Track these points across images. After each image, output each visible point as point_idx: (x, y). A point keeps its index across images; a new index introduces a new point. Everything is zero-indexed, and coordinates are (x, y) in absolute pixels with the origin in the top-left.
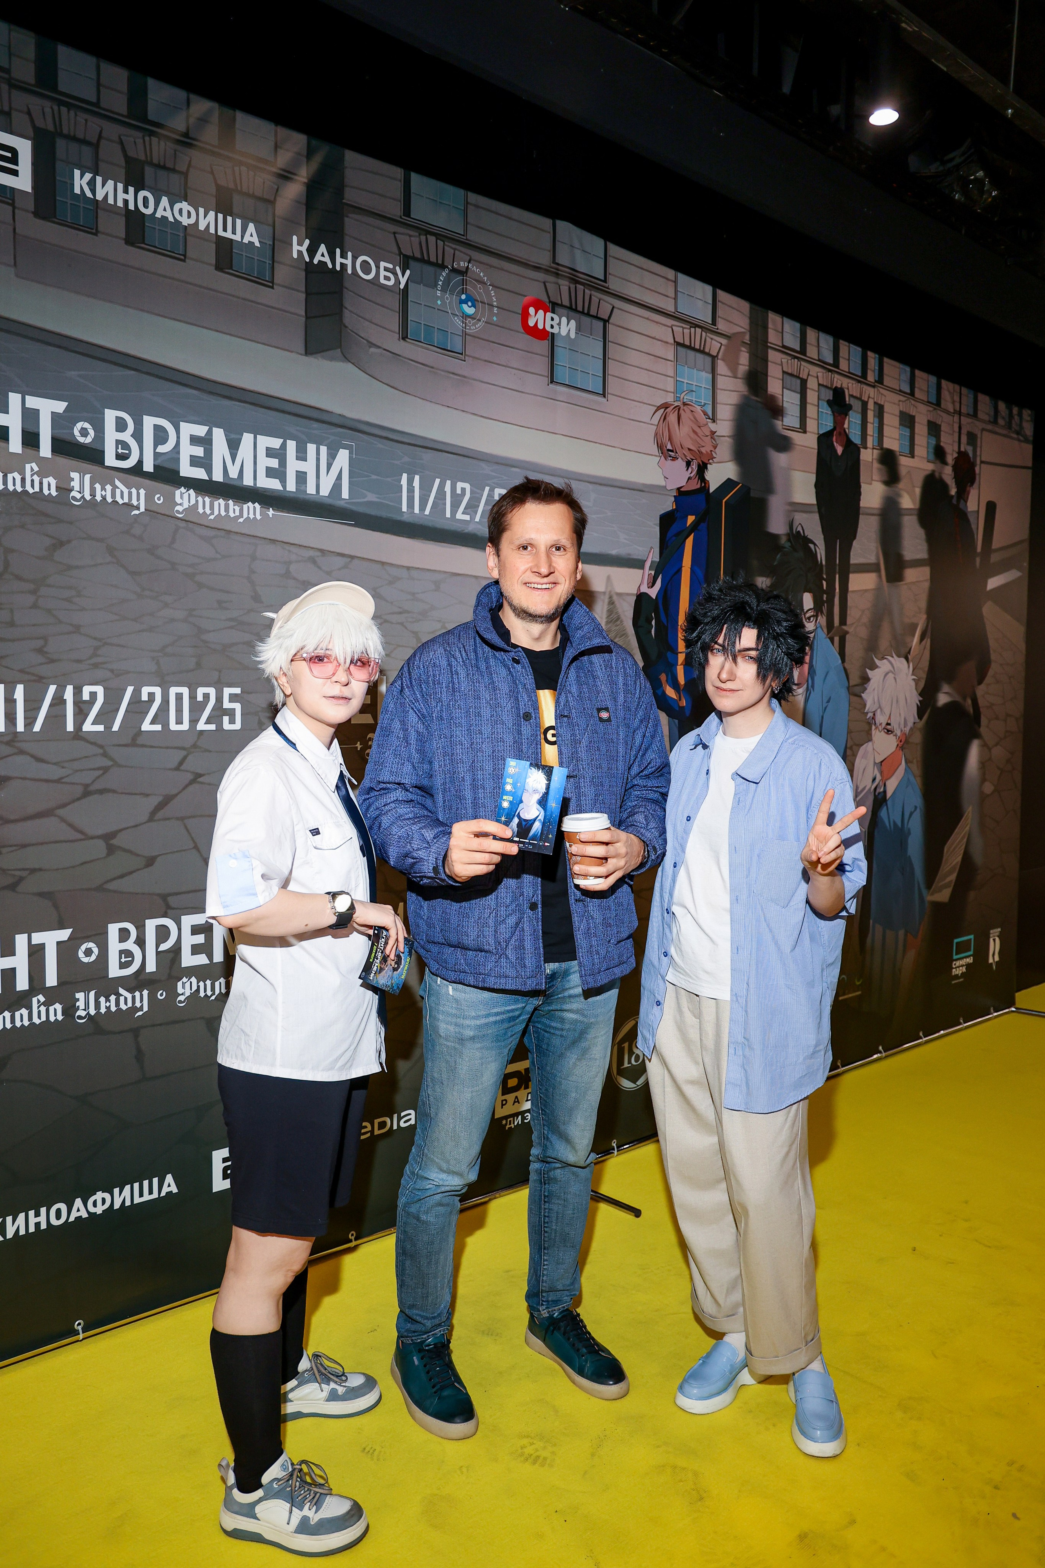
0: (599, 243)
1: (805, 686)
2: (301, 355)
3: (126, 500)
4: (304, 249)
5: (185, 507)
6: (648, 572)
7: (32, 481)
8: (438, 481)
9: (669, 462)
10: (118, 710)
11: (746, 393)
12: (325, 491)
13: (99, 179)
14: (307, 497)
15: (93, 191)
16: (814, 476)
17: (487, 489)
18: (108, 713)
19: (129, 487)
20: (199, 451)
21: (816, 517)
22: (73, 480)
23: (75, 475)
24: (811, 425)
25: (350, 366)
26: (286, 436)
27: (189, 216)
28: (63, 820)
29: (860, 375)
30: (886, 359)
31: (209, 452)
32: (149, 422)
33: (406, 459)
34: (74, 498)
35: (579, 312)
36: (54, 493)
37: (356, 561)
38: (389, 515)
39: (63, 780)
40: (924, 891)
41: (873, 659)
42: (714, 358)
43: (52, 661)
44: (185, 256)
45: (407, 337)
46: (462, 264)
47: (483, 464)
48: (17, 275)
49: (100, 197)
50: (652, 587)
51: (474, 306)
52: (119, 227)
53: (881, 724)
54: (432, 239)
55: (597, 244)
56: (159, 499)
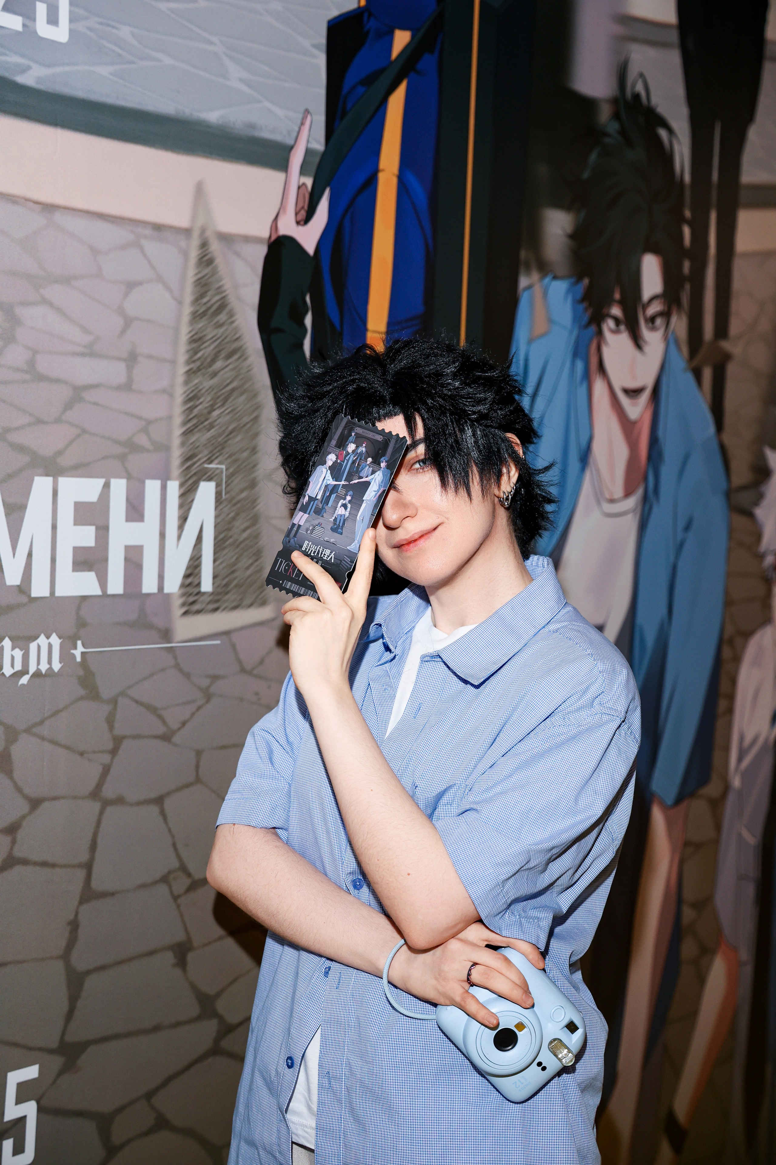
6: (297, 179)
21: (676, 58)
50: (306, 221)
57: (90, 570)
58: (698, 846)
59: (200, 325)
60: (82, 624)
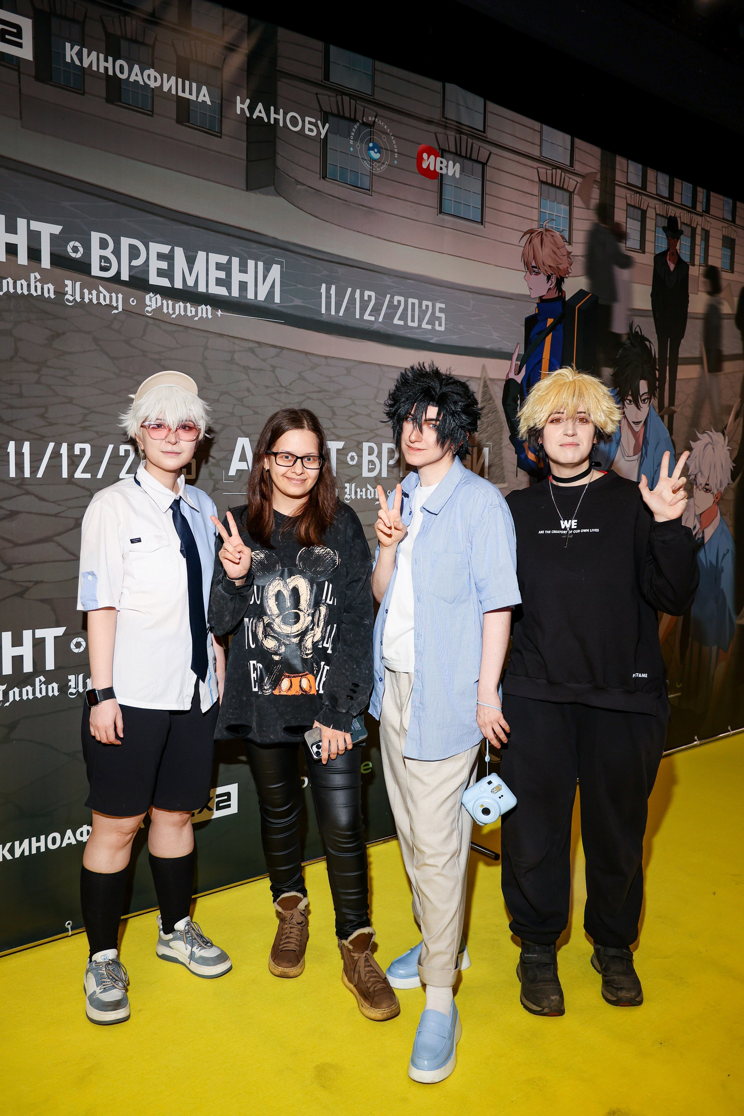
0: (480, 101)
1: (640, 454)
2: (243, 190)
3: (108, 302)
4: (245, 106)
5: (153, 308)
6: (515, 362)
7: (36, 287)
8: (349, 290)
9: (533, 276)
10: (101, 462)
11: (596, 221)
12: (261, 297)
13: (85, 51)
14: (248, 301)
15: (81, 60)
16: (651, 287)
17: (388, 296)
18: (94, 464)
19: (110, 292)
20: (164, 265)
21: (652, 320)
22: (67, 286)
23: (68, 283)
24: (649, 247)
25: (281, 200)
26: (231, 254)
27: (156, 80)
28: (59, 545)
29: (690, 206)
30: (712, 193)
31: (171, 266)
32: (125, 242)
33: (325, 272)
34: (68, 300)
35: (463, 157)
36: (52, 296)
37: (285, 351)
38: (312, 316)
39: (60, 515)
40: (734, 616)
41: (696, 433)
42: (571, 193)
43: (51, 424)
44: (152, 111)
45: (326, 177)
46: (370, 119)
47: (385, 277)
48: (23, 127)
49: (86, 65)
50: (518, 374)
51: (379, 152)
52: (101, 89)
53: (701, 484)
54: (346, 99)
55: (478, 101)
56: (133, 301)
59: (484, 404)
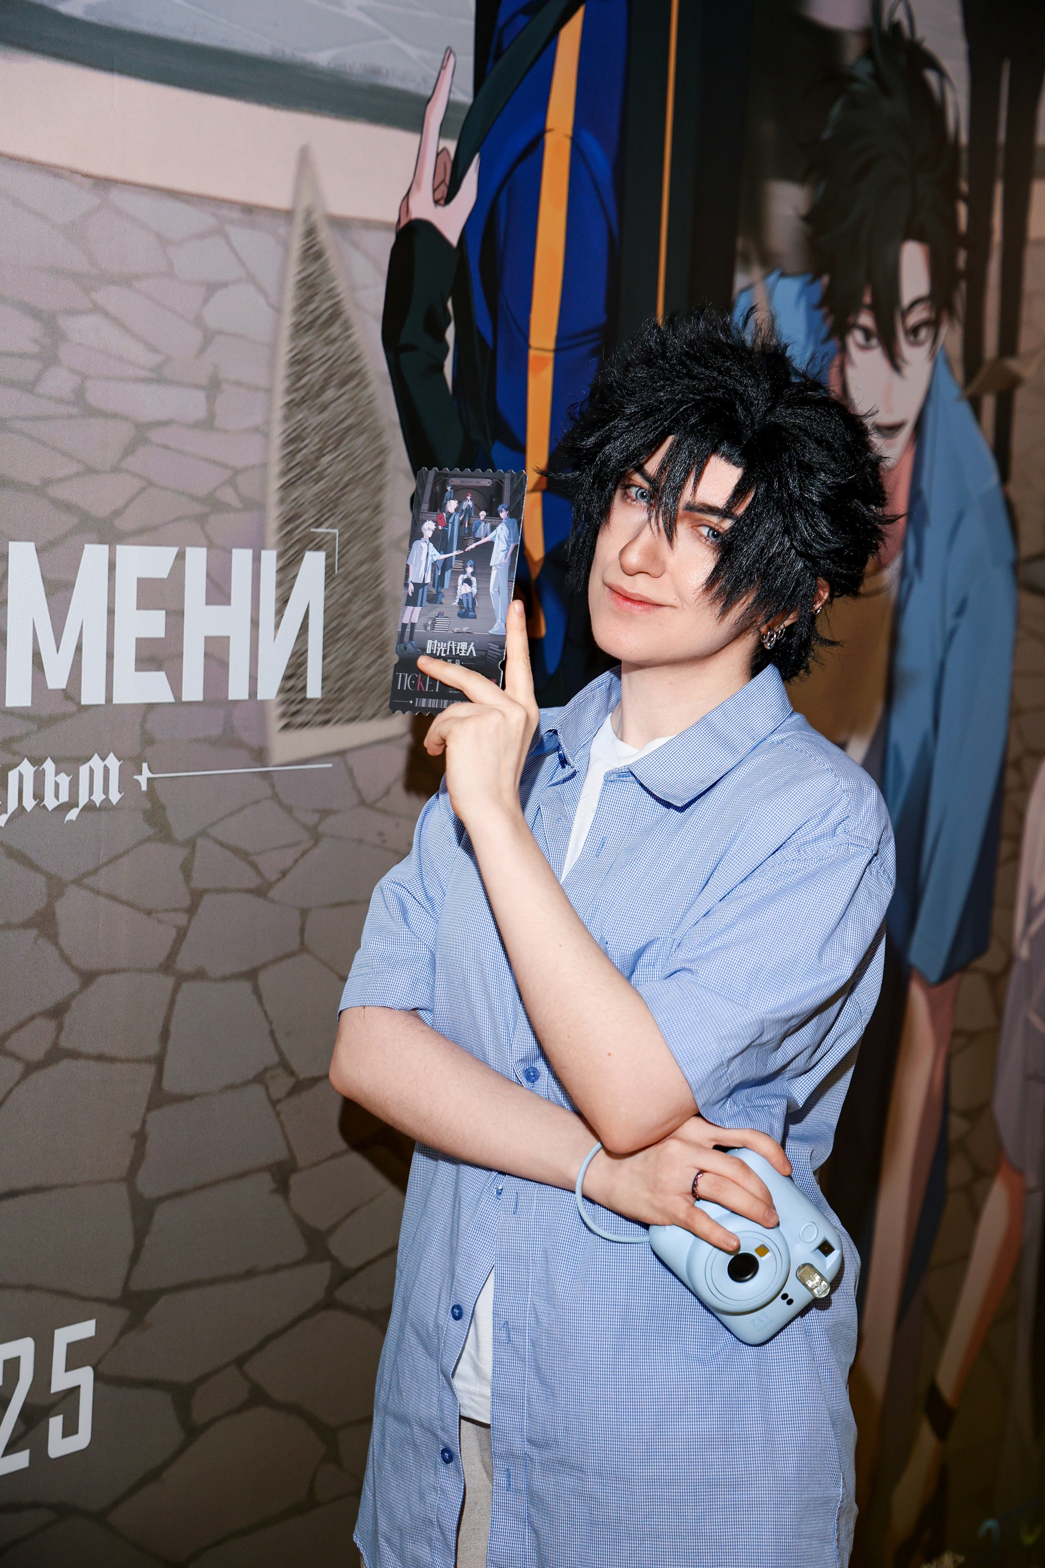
1: (898, 562)
6: (436, 142)
50: (447, 199)
57: (159, 669)
58: (972, 1036)
59: (306, 341)
60: (148, 741)
